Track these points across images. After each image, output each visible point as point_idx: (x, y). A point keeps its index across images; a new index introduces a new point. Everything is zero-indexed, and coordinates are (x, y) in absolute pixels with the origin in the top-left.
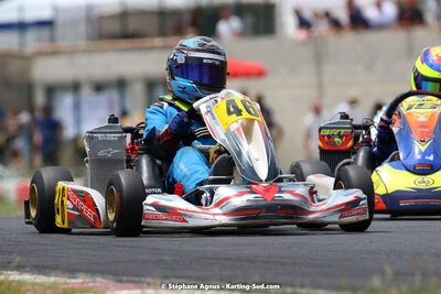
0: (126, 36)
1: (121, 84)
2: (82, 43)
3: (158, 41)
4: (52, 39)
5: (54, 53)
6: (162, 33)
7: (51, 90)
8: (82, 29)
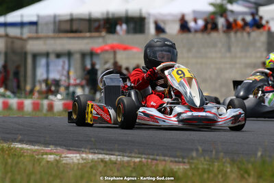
0: (72, 31)
1: (69, 54)
2: (51, 34)
3: (88, 34)
4: (37, 32)
5: (37, 38)
6: (90, 31)
7: (35, 56)
8: (51, 27)
